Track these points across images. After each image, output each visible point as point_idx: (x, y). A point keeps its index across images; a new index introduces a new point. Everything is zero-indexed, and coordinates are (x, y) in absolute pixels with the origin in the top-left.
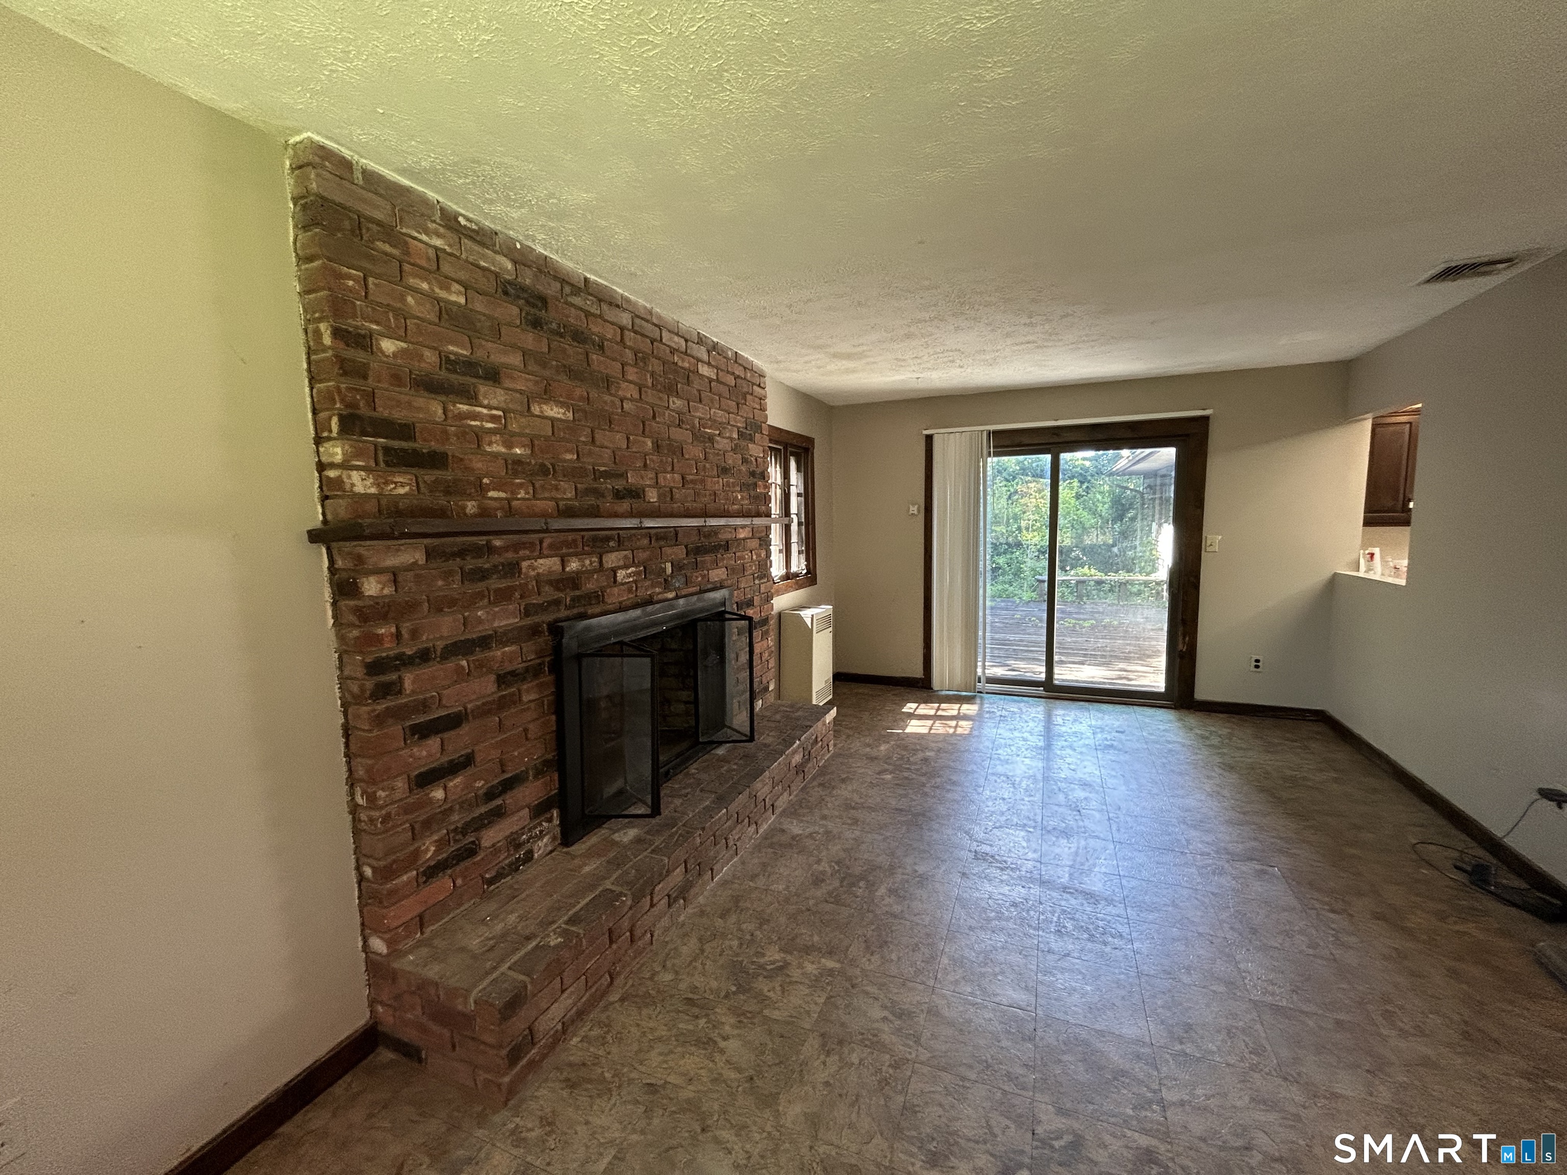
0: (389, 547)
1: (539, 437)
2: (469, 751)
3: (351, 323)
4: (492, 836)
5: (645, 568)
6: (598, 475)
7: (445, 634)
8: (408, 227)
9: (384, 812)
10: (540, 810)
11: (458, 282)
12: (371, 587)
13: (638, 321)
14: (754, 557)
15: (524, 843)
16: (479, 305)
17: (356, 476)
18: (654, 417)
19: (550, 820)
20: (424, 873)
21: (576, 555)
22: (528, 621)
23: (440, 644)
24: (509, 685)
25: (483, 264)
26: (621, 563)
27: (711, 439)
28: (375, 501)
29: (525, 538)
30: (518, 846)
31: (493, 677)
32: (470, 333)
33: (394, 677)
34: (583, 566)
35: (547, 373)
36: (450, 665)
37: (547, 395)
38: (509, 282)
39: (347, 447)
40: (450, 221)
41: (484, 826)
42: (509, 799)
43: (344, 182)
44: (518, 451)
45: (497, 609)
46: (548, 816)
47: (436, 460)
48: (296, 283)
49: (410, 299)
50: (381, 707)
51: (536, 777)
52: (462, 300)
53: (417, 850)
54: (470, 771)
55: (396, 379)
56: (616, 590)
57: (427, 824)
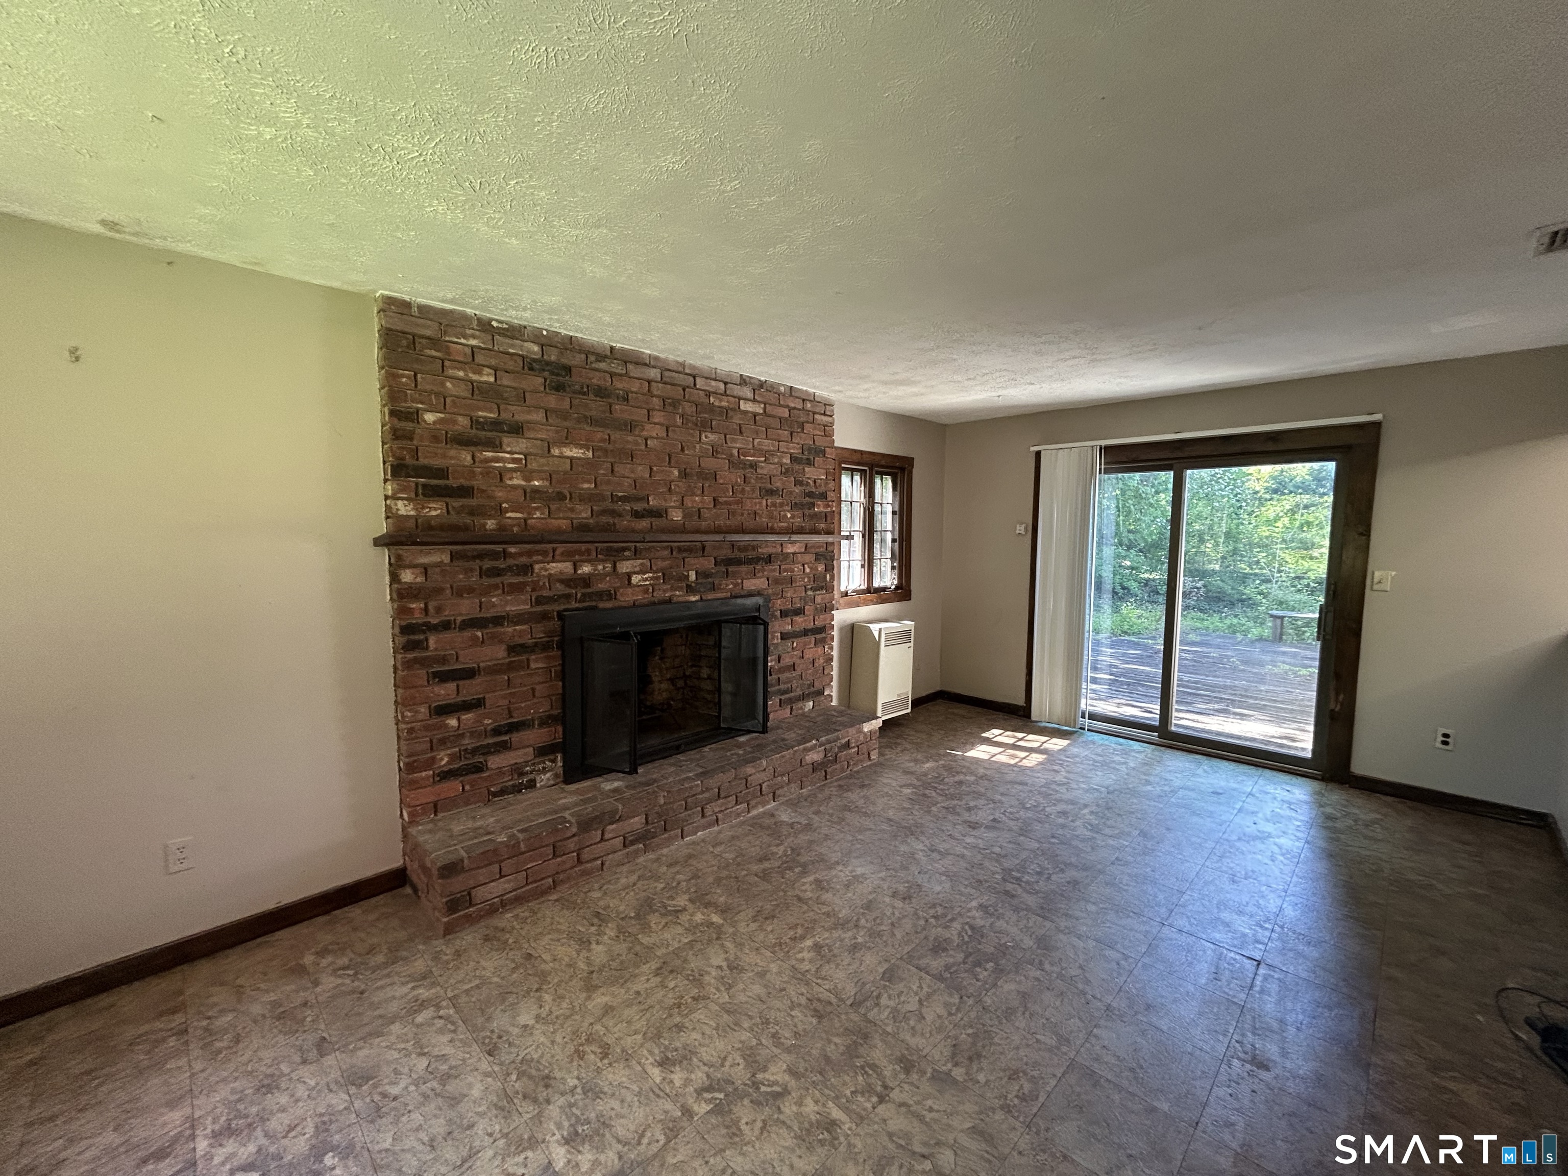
0: (421, 551)
1: (558, 472)
2: (481, 696)
3: (403, 406)
4: (495, 762)
5: (664, 575)
6: (614, 499)
7: (464, 612)
8: (450, 336)
9: (409, 726)
10: (544, 751)
11: (488, 367)
12: (407, 576)
13: (667, 374)
14: (808, 570)
15: (527, 773)
16: (506, 380)
17: (400, 504)
18: (682, 449)
19: (554, 761)
20: (438, 775)
21: (589, 561)
22: (539, 609)
23: (459, 619)
24: (518, 654)
25: (511, 351)
26: (637, 569)
27: (754, 466)
28: (413, 521)
29: (538, 547)
30: (521, 774)
31: (504, 647)
32: (499, 401)
33: (422, 637)
34: (595, 570)
35: (567, 424)
36: (467, 634)
37: (567, 440)
38: (535, 360)
39: (395, 486)
40: (485, 326)
41: (489, 753)
42: (515, 737)
43: (404, 316)
44: (536, 483)
45: (509, 598)
46: (552, 757)
47: (465, 492)
48: (377, 383)
49: (448, 385)
50: (410, 656)
51: (541, 725)
52: (492, 379)
53: (433, 759)
54: (481, 711)
55: (435, 439)
56: (630, 591)
57: (443, 742)
